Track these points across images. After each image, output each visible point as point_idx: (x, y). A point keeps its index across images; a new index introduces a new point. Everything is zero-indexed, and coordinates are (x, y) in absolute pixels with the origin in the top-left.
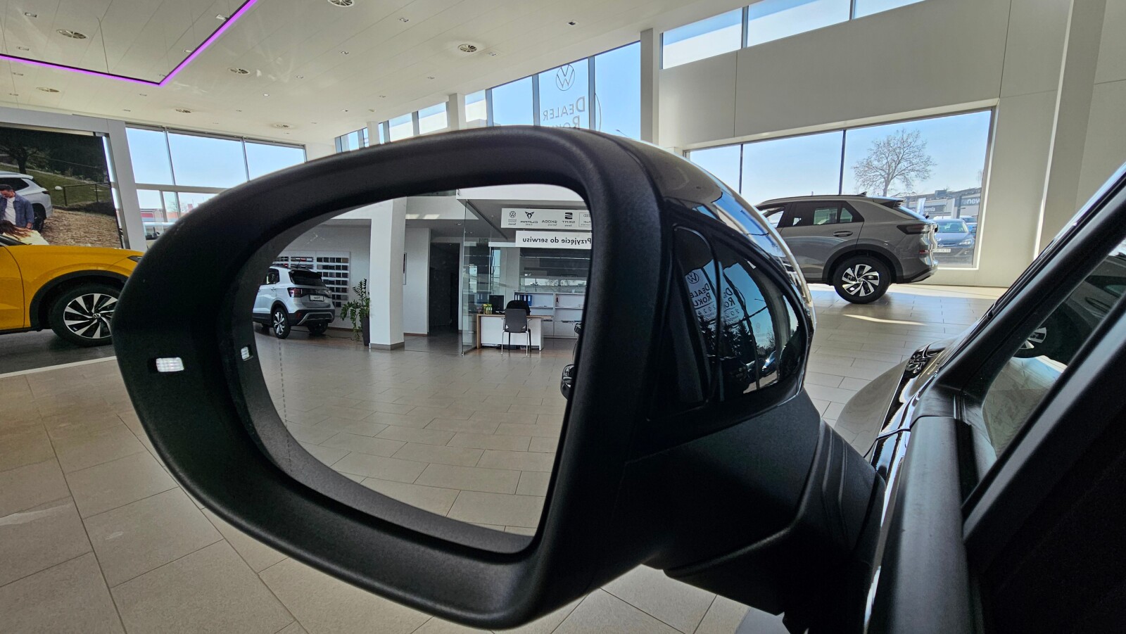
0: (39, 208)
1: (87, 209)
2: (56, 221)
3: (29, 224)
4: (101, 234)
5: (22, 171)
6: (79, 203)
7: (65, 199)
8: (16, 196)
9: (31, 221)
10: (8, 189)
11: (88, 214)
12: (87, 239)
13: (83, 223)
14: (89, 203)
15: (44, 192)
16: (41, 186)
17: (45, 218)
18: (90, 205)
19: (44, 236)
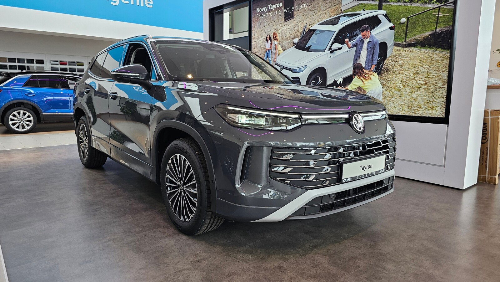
0: (383, 46)
1: (423, 43)
2: (393, 61)
3: (373, 66)
4: (429, 76)
5: (380, 8)
6: (417, 37)
7: (406, 33)
8: (371, 36)
9: (375, 62)
10: (366, 29)
11: (422, 50)
12: (414, 82)
13: (415, 62)
14: (427, 34)
15: (391, 28)
16: (390, 21)
17: (385, 58)
18: (426, 38)
19: (381, 79)
